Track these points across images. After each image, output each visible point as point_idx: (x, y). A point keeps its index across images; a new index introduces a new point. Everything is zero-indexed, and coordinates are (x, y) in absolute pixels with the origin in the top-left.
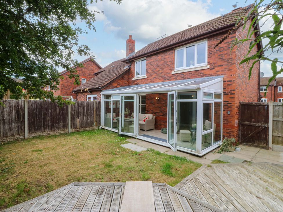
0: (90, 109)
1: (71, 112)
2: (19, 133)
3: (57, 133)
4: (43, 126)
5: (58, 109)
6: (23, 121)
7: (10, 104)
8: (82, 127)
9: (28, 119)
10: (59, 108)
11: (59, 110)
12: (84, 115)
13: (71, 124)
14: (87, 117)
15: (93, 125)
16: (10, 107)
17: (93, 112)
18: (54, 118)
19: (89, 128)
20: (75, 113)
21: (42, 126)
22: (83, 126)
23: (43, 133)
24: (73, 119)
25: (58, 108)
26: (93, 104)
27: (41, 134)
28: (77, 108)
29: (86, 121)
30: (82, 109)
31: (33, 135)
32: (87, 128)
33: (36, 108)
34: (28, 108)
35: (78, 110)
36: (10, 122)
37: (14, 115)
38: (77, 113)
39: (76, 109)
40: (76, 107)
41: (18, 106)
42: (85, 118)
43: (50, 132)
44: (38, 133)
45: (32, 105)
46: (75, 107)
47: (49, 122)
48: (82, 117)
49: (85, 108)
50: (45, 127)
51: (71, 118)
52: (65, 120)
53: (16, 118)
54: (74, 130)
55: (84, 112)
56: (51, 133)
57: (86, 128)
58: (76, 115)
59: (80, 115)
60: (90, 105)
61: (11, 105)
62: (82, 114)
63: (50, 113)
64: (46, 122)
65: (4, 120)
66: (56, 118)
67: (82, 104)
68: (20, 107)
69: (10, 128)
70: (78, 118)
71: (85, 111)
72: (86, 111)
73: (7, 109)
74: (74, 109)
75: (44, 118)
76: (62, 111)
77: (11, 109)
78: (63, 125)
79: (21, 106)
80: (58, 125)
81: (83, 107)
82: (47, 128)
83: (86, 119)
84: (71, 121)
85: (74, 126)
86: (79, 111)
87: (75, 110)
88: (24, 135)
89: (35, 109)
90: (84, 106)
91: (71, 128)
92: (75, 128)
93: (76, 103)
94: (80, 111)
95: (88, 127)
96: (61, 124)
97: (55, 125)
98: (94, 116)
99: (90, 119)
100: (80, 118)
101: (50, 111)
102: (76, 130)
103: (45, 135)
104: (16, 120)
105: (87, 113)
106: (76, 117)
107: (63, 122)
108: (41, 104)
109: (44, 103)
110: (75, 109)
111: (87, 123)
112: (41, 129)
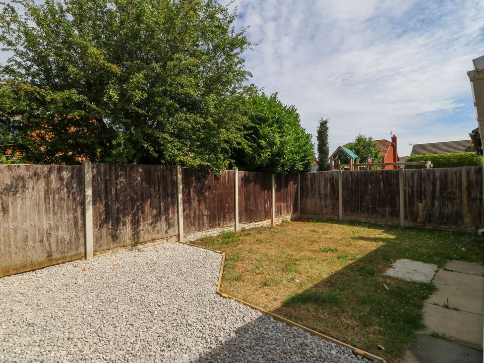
0: (449, 185)
1: (405, 191)
2: (333, 212)
3: (380, 222)
4: (361, 209)
5: (382, 184)
6: (338, 198)
7: (325, 176)
8: (430, 222)
9: (343, 196)
10: (384, 183)
11: (384, 185)
12: (433, 197)
13: (405, 211)
14: (444, 204)
15: (460, 222)
16: (326, 180)
17: (458, 192)
18: (376, 197)
19: (447, 227)
20: (413, 192)
21: (359, 206)
22: (432, 219)
23: (361, 218)
24: (410, 203)
25: (382, 182)
26: (458, 174)
27: (358, 219)
28: (417, 182)
29: (440, 211)
30: (428, 184)
31: (348, 218)
32: (444, 227)
33: (352, 182)
34: (343, 182)
35: (421, 186)
36: (326, 196)
37: (329, 189)
38: (417, 192)
39: (415, 185)
40: (415, 181)
41: (333, 179)
42: (436, 203)
43: (370, 219)
44: (354, 217)
45: (347, 177)
46: (413, 181)
47: (368, 202)
48: (429, 201)
49: (438, 183)
50: (363, 209)
51: (405, 200)
52: (394, 204)
53: (330, 194)
54: (411, 224)
55: (434, 192)
56: (372, 221)
57: (441, 224)
58: (415, 196)
59: (425, 196)
60: (450, 177)
61: (326, 177)
62: (429, 194)
63: (370, 190)
64: (365, 202)
65: (320, 194)
66: (379, 197)
67: (429, 175)
68: (334, 181)
69: (326, 204)
70: (421, 203)
71: (438, 189)
72: (441, 189)
73: (323, 183)
74: (411, 185)
75: (361, 197)
76: (388, 188)
77: (327, 182)
78: (390, 211)
79: (336, 178)
80: (383, 210)
81: (431, 181)
82: (366, 212)
83: (440, 205)
84: (405, 206)
85: (412, 215)
86: (423, 188)
87: (413, 187)
88: (339, 216)
89: (350, 183)
90: (434, 180)
91: (406, 218)
92: (415, 220)
93: (416, 174)
94: (425, 190)
95: (446, 224)
96: (387, 209)
97: (377, 209)
98: (461, 202)
99: (450, 206)
100: (424, 201)
101: (370, 186)
102: (416, 224)
103: (363, 221)
104: (330, 196)
105: (441, 193)
106: (416, 199)
107: (391, 207)
108: (358, 175)
109: (361, 174)
110: (413, 184)
111: (442, 216)
112: (358, 211)
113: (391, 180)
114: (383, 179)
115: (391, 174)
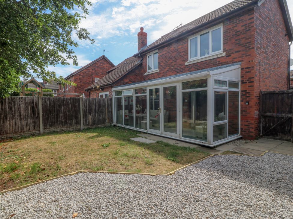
0: (101, 106)
1: (83, 109)
2: (34, 128)
3: (70, 129)
4: (57, 123)
5: (70, 106)
6: (38, 117)
7: (25, 101)
8: (94, 124)
9: (43, 115)
10: (71, 105)
12: (95, 112)
13: (83, 120)
14: (99, 114)
15: (105, 122)
16: (26, 103)
17: (104, 109)
18: (66, 114)
19: (101, 125)
20: (86, 110)
21: (56, 122)
22: (95, 123)
23: (57, 129)
24: (85, 116)
25: (70, 105)
26: (104, 101)
27: (55, 130)
28: (89, 104)
29: (98, 119)
30: (93, 105)
31: (48, 131)
32: (99, 125)
33: (50, 105)
34: (42, 105)
35: (90, 106)
36: (26, 117)
37: (29, 111)
38: (88, 109)
39: (88, 106)
40: (88, 103)
41: (33, 103)
42: (97, 114)
43: (63, 129)
44: (52, 129)
45: (45, 101)
46: (86, 104)
47: (62, 118)
48: (94, 114)
49: (97, 105)
50: (59, 123)
51: (83, 115)
52: (77, 117)
53: (31, 114)
54: (86, 127)
55: (95, 109)
57: (98, 125)
58: (88, 112)
59: (92, 112)
60: (101, 102)
61: (27, 101)
62: (93, 111)
63: (63, 110)
64: (59, 118)
65: (20, 115)
66: (69, 114)
67: (93, 101)
68: (35, 104)
69: (27, 124)
70: (90, 115)
71: (97, 108)
72: (98, 108)
73: (23, 106)
74: (85, 106)
75: (57, 115)
76: (74, 108)
77: (27, 105)
78: (75, 121)
79: (36, 102)
80: (71, 122)
81: (94, 104)
82: (61, 124)
83: (98, 116)
84: (83, 117)
85: (86, 122)
86: (91, 108)
87: (86, 107)
88: (39, 130)
89: (49, 106)
90: (96, 104)
91: (84, 124)
92: (88, 125)
93: (88, 100)
94: (92, 108)
95: (100, 124)
96: (74, 120)
97: (68, 121)
98: (105, 113)
99: (101, 116)
100: (91, 114)
101: (63, 107)
102: (88, 127)
103: (58, 130)
104: (31, 116)
105: (98, 110)
106: (88, 113)
107: (76, 119)
108: (54, 100)
109: (56, 99)
110: (87, 106)
111: (99, 120)
112: (55, 125)
113: (75, 104)
114: (71, 103)
115: (75, 100)
